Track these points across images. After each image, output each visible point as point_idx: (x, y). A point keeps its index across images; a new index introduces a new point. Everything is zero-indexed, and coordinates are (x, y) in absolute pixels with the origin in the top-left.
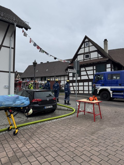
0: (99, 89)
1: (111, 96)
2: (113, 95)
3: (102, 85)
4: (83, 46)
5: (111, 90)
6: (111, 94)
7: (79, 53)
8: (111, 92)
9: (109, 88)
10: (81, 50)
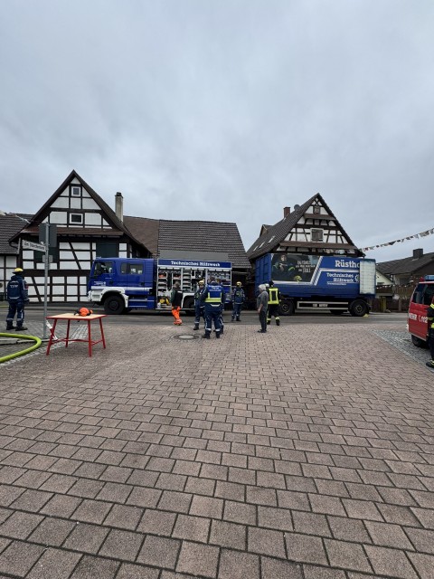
0: (103, 292)
1: (127, 306)
2: (129, 303)
3: (110, 284)
4: (66, 192)
5: (127, 293)
6: (127, 302)
7: (53, 206)
8: (126, 297)
9: (122, 290)
10: (59, 199)
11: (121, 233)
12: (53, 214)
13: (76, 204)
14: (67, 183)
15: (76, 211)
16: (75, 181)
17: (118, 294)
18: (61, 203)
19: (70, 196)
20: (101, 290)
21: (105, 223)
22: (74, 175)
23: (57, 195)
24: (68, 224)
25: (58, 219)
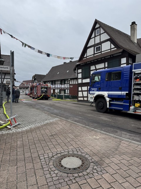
7: (89, 45)
11: (121, 50)
12: (88, 50)
13: (97, 40)
14: (94, 29)
15: (98, 44)
16: (97, 26)
17: (102, 97)
18: (92, 42)
19: (95, 36)
20: (94, 94)
21: (113, 46)
22: (96, 22)
23: (90, 38)
24: (94, 54)
25: (90, 52)
